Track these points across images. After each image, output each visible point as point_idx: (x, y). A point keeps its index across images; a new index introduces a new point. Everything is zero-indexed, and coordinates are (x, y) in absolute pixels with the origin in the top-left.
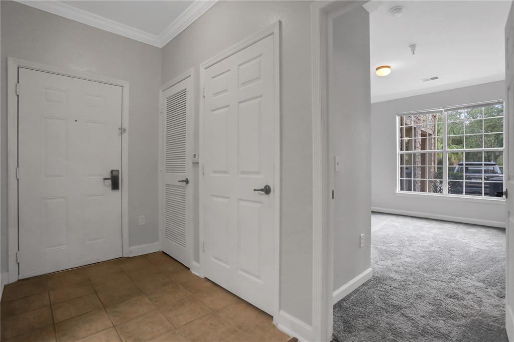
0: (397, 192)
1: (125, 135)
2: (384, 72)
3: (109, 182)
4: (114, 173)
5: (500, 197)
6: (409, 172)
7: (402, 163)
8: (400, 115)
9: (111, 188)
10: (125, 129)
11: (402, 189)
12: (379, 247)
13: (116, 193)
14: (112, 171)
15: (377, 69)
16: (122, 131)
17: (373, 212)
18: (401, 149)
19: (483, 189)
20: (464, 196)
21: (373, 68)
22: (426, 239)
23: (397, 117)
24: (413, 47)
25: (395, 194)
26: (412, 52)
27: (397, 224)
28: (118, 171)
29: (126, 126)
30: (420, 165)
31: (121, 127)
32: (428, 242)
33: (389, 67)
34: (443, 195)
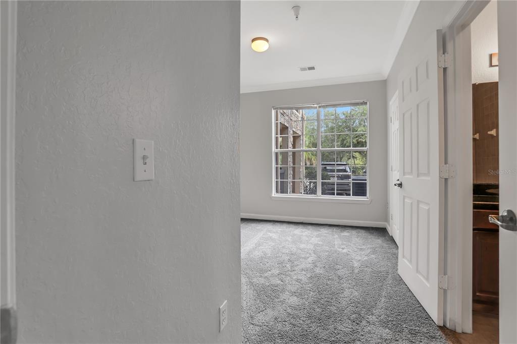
0: (273, 196)
2: (261, 46)
5: (364, 196)
6: (283, 172)
7: (277, 163)
8: (276, 109)
11: (277, 192)
12: (255, 280)
15: (253, 40)
17: (244, 220)
18: (277, 148)
19: (336, 186)
20: (336, 197)
21: (245, 39)
22: (308, 255)
23: (273, 111)
24: (296, 8)
25: (271, 197)
26: (295, 17)
27: (274, 236)
30: (292, 165)
32: (310, 260)
33: (267, 40)
34: (317, 196)
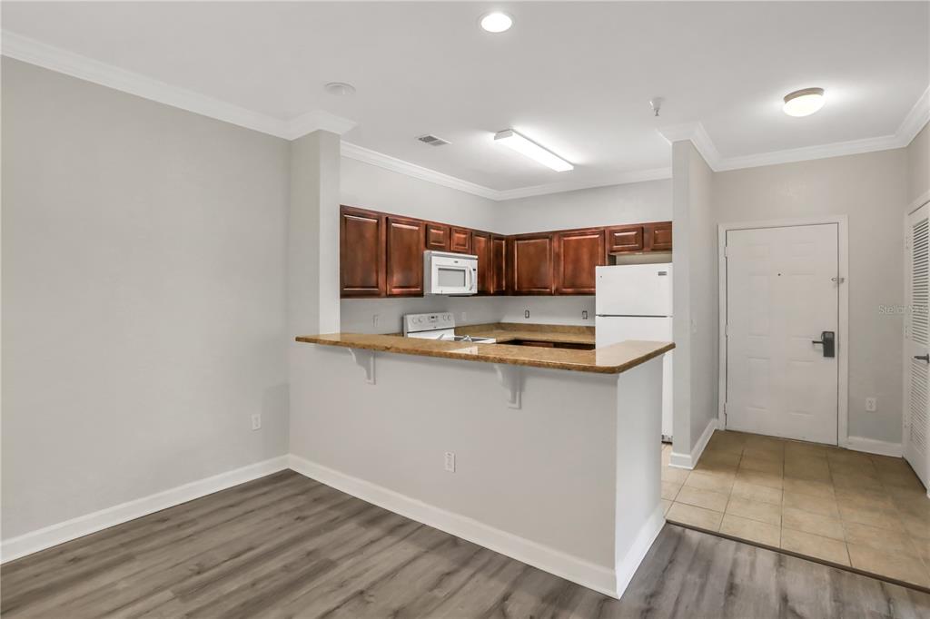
1: (844, 287)
3: (820, 347)
4: (827, 336)
9: (822, 354)
10: (843, 279)
13: (829, 360)
14: (824, 333)
16: (839, 281)
28: (833, 333)
29: (844, 274)
31: (836, 276)
